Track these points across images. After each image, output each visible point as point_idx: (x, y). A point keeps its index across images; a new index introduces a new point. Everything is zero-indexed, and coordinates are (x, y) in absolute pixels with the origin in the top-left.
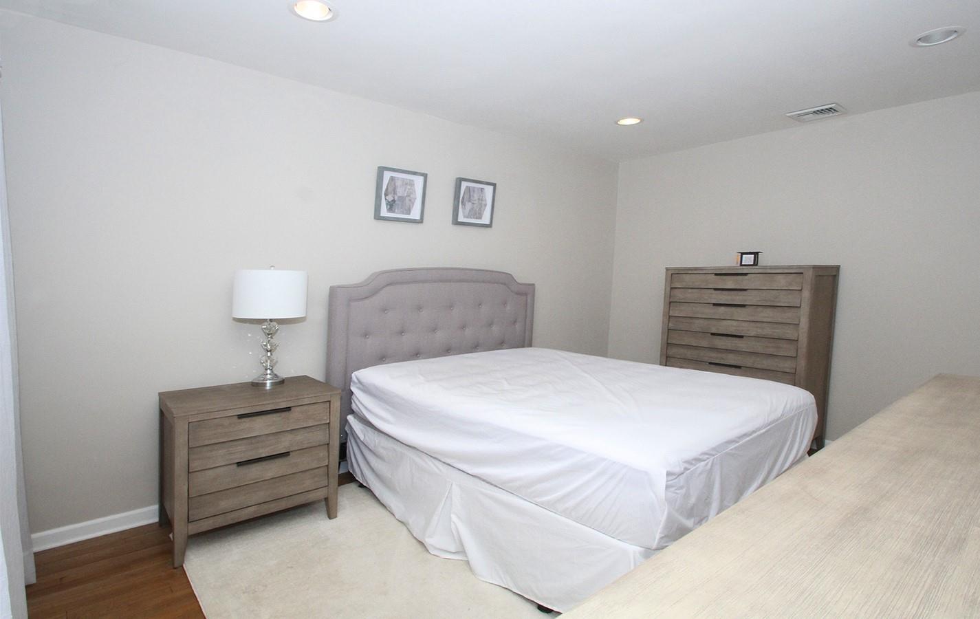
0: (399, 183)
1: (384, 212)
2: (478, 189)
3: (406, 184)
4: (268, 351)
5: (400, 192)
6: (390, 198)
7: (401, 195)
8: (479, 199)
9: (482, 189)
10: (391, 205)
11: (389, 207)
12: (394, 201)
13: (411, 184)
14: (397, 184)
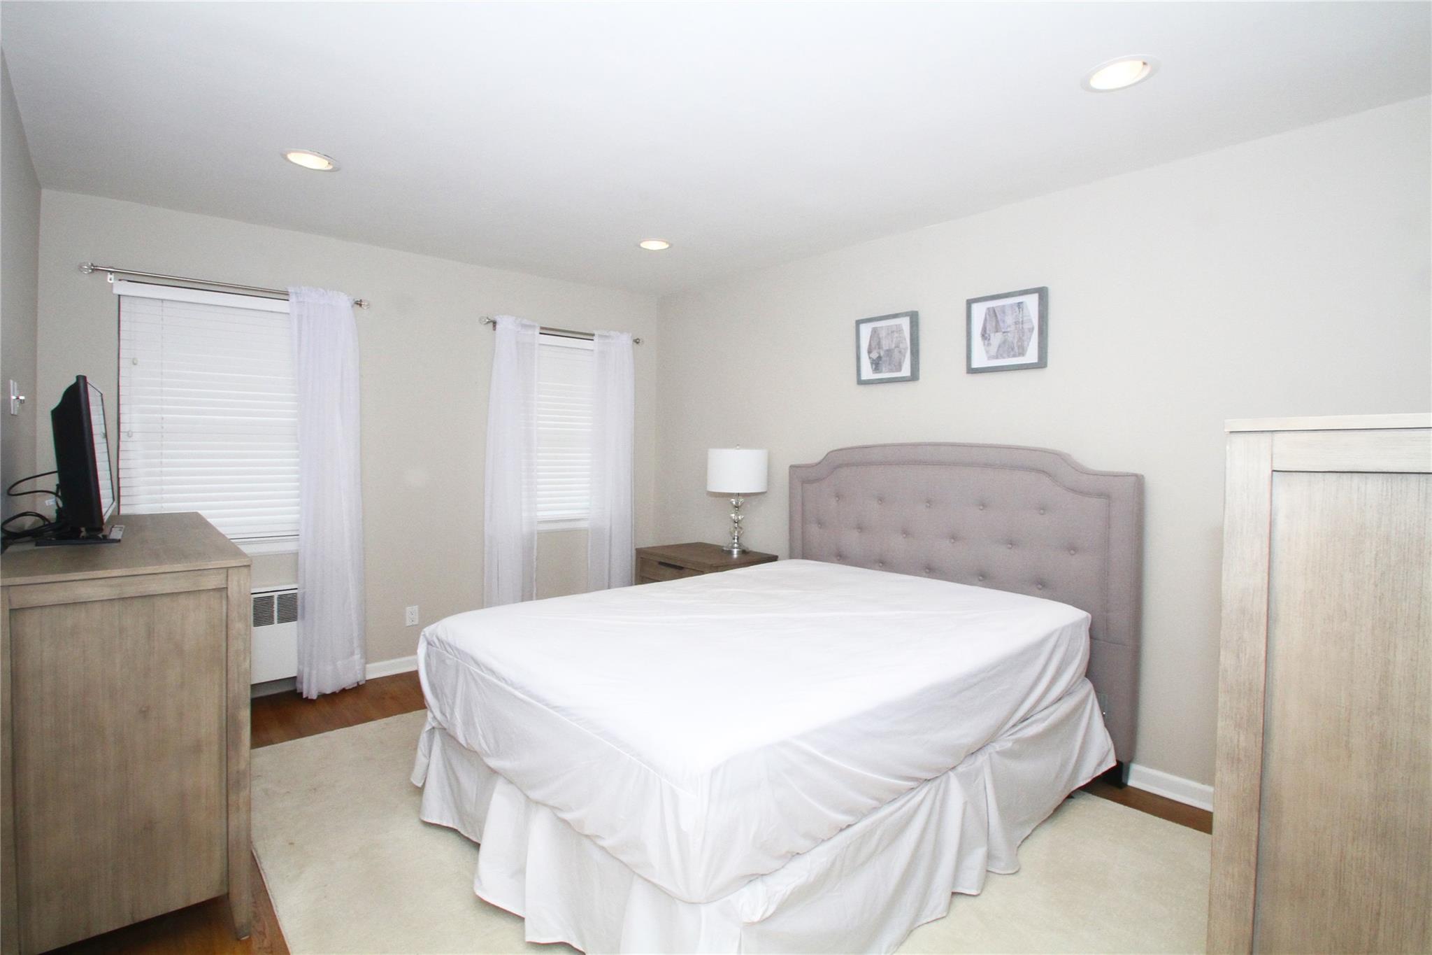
0: (883, 334)
1: (867, 373)
2: (1012, 306)
3: (893, 332)
4: (735, 522)
5: (886, 344)
6: (875, 355)
7: (888, 348)
8: (1016, 323)
9: (1019, 305)
10: (877, 365)
11: (874, 367)
12: (880, 358)
13: (899, 329)
14: (881, 336)
